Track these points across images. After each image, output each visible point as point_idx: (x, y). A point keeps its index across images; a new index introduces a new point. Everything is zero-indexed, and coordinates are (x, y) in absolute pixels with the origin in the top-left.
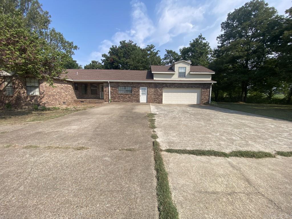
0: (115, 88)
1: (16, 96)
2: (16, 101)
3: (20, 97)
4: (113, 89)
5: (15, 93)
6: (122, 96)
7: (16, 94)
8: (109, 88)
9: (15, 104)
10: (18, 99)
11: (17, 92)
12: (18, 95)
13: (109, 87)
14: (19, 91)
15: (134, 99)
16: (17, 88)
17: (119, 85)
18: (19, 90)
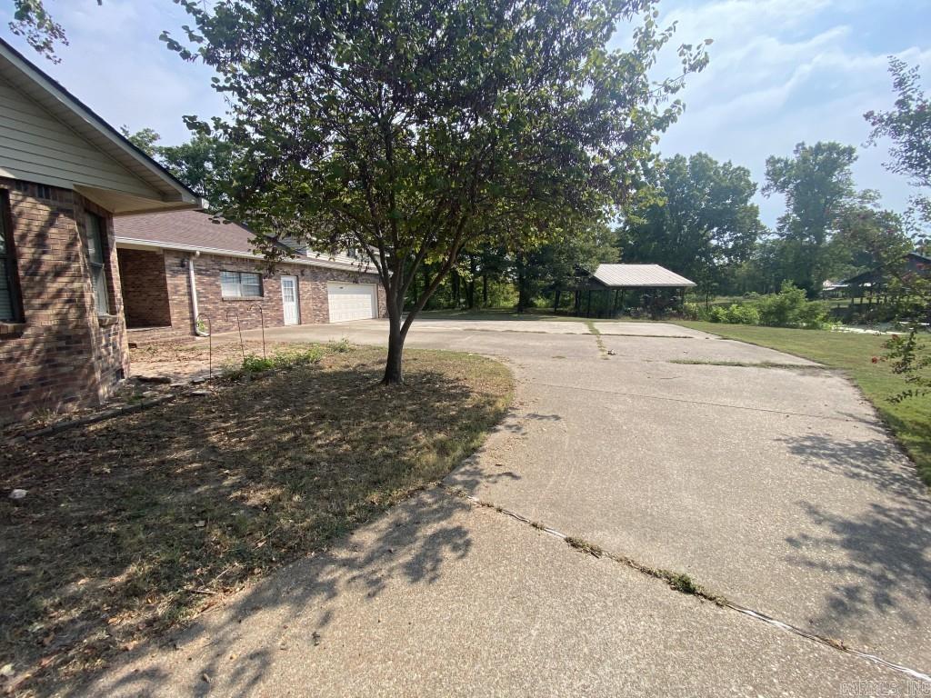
0: (209, 276)
1: (48, 329)
2: (48, 361)
3: (81, 332)
4: (206, 279)
5: (44, 306)
6: (236, 309)
7: (50, 312)
8: (189, 278)
9: (42, 381)
10: (63, 344)
11: (59, 293)
12: (63, 320)
13: (192, 272)
14: (73, 291)
15: (270, 317)
16: (58, 272)
17: (225, 267)
18: (76, 285)
